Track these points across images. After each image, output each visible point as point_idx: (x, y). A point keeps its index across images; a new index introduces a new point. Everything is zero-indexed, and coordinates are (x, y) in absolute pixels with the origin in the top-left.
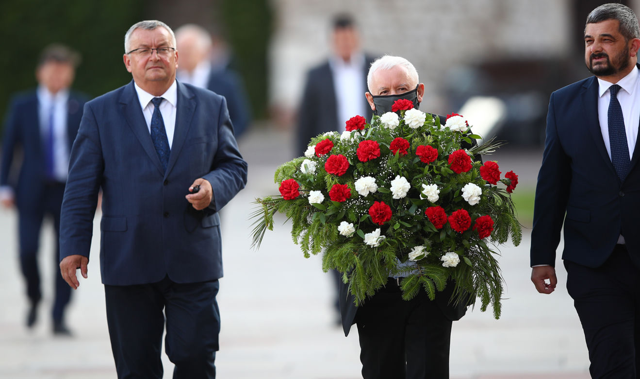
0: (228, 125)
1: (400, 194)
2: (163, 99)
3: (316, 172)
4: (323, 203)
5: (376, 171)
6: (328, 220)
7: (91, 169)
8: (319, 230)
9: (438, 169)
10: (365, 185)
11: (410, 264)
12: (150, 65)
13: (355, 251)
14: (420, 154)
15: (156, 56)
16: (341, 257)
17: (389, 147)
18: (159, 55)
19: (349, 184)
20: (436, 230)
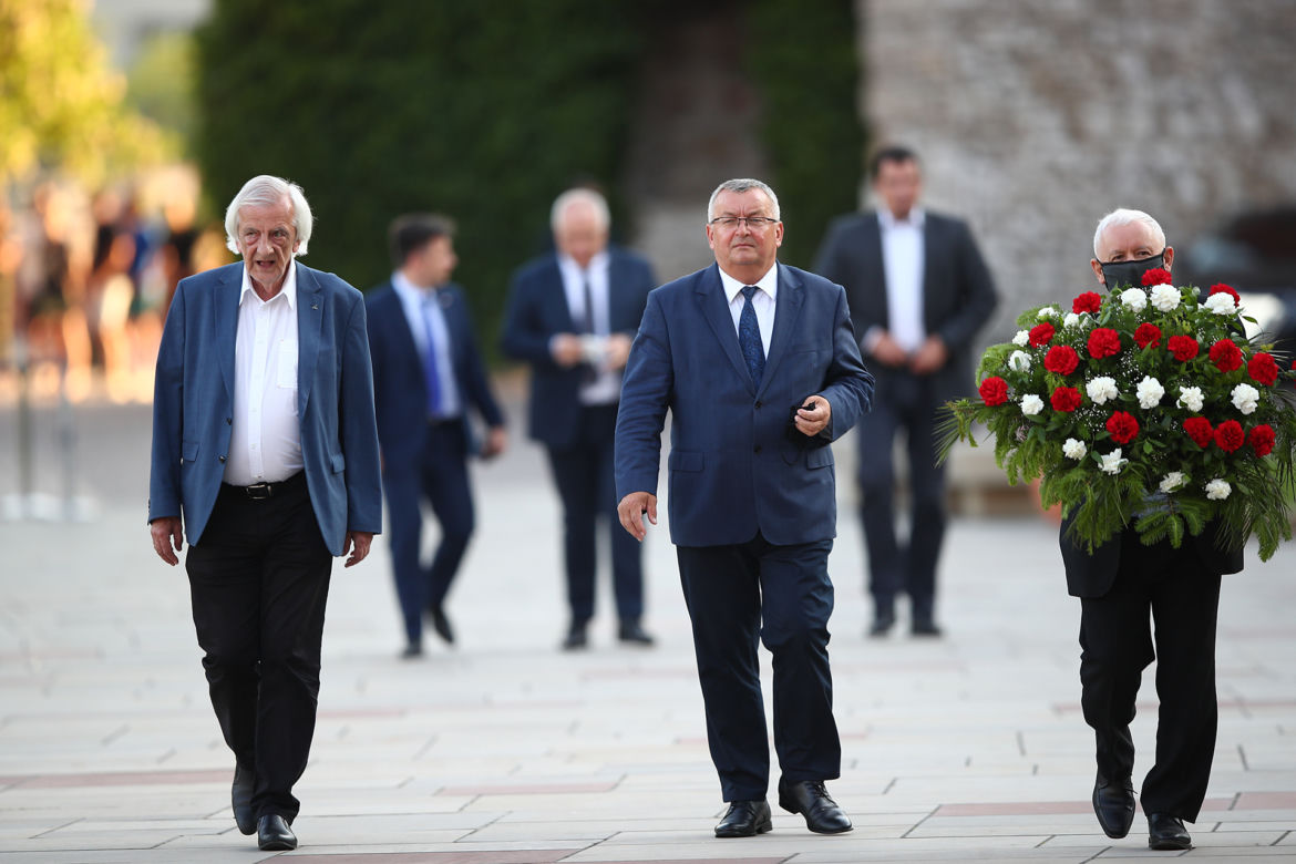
0: (847, 326)
1: (1150, 402)
2: (757, 288)
3: (1030, 369)
4: (1041, 413)
5: (1114, 370)
6: (1049, 436)
7: (658, 382)
8: (1036, 450)
9: (1200, 367)
10: (1101, 388)
11: (1159, 497)
12: (736, 241)
13: (1087, 479)
14: (1173, 349)
15: (744, 229)
16: (1066, 487)
17: (1132, 336)
18: (749, 227)
19: (1078, 386)
20: (1199, 450)
